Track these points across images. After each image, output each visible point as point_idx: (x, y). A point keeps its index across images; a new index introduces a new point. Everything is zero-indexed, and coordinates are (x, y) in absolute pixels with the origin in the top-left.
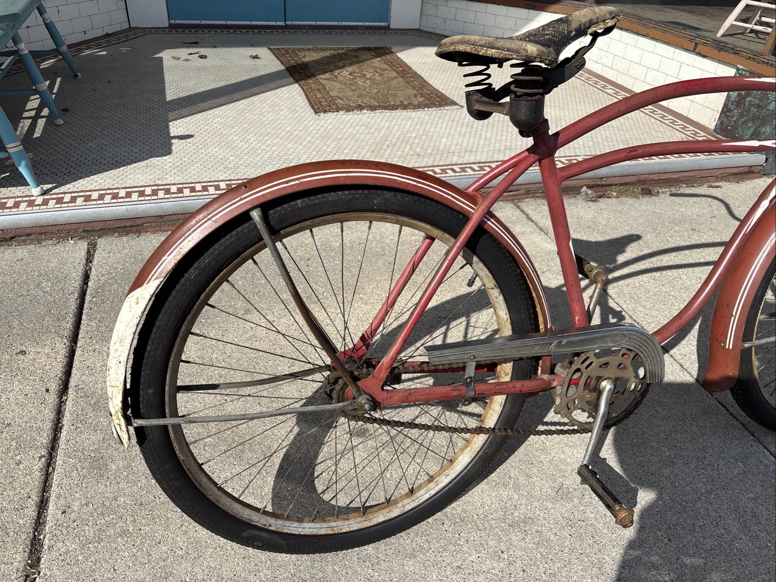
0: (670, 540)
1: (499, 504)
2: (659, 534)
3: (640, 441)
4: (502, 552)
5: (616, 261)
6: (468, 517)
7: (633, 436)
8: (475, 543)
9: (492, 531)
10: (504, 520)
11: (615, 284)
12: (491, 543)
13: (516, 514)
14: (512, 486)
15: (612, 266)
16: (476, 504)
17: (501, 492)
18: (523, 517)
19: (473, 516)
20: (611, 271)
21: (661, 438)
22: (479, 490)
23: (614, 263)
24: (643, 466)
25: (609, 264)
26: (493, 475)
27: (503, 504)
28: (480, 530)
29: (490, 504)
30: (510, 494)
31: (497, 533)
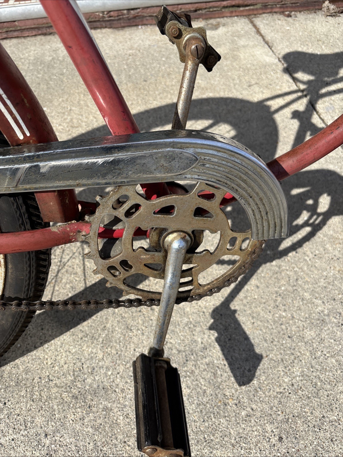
0: (281, 439)
1: (74, 364)
2: (269, 428)
3: (290, 288)
4: (46, 435)
5: (337, 73)
6: (27, 379)
7: (283, 282)
8: (19, 417)
9: (47, 403)
10: (68, 388)
11: (327, 99)
12: (39, 420)
13: (89, 381)
14: (101, 340)
15: (331, 79)
16: (45, 363)
17: (84, 348)
18: (95, 386)
19: (34, 379)
20: (328, 84)
21: (319, 286)
22: (59, 343)
23: (334, 76)
24: (282, 324)
25: (328, 77)
26: (85, 323)
27: (80, 364)
28: (33, 401)
29: (62, 362)
30: (94, 351)
31: (53, 406)
